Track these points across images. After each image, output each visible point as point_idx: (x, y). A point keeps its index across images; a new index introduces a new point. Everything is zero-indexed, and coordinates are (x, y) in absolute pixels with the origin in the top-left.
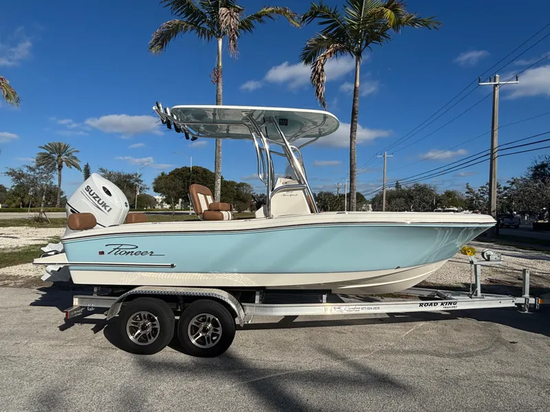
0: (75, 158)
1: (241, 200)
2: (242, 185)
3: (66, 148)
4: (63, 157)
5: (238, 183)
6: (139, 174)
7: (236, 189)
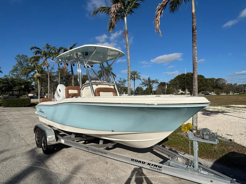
0: (139, 76)
1: (219, 88)
2: (219, 79)
3: (136, 72)
4: (135, 76)
5: (217, 78)
6: (158, 80)
7: (215, 82)
